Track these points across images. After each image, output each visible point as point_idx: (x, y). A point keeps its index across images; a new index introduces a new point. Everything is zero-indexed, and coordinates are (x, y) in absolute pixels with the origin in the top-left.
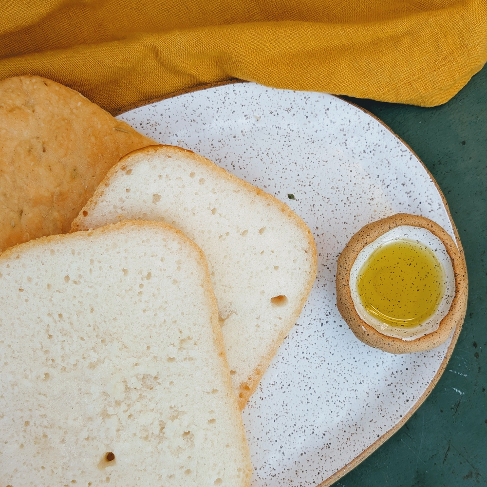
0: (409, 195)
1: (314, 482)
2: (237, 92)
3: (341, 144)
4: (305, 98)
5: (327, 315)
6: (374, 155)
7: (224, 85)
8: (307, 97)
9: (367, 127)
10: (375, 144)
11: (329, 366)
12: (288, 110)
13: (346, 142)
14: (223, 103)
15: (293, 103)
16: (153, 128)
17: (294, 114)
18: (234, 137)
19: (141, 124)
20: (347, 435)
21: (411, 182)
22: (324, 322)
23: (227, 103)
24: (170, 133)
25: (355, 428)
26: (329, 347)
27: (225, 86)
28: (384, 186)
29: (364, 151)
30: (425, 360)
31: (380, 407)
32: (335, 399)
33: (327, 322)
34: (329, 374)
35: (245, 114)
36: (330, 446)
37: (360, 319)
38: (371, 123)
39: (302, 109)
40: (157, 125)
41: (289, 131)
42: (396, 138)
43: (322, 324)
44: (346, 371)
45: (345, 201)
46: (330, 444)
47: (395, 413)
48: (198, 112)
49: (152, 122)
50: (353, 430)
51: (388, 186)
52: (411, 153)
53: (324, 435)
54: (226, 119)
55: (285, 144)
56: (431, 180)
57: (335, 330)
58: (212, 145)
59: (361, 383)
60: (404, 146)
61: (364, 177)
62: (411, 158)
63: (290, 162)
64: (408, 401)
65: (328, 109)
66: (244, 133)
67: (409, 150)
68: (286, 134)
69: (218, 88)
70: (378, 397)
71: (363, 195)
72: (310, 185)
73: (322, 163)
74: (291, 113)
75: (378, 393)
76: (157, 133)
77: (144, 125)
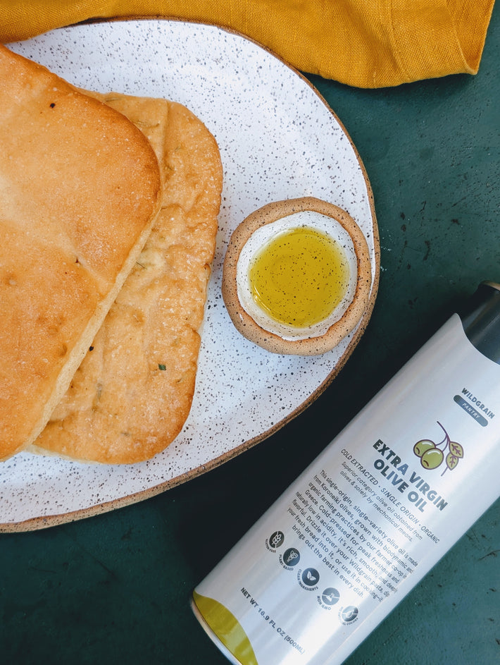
0: (333, 180)
1: (162, 478)
2: (162, 30)
3: (270, 110)
4: (237, 50)
5: (217, 298)
6: (303, 128)
7: (147, 19)
8: (239, 50)
9: (300, 95)
10: (306, 115)
11: (208, 355)
12: (217, 61)
13: (276, 109)
14: (146, 40)
15: (223, 54)
16: (64, 56)
17: (223, 67)
18: (153, 81)
19: (51, 49)
20: (212, 433)
21: (338, 165)
22: (212, 305)
23: (149, 42)
24: (82, 64)
25: (221, 427)
26: (212, 333)
27: (149, 21)
28: (309, 166)
29: (294, 122)
30: (313, 367)
31: (253, 410)
32: (207, 391)
33: (215, 306)
34: (206, 363)
35: (169, 57)
36: (190, 441)
37: (240, 306)
38: (305, 90)
39: (233, 62)
40: (69, 53)
41: (215, 85)
42: (330, 113)
43: (210, 307)
44: (225, 364)
45: (262, 174)
46: (191, 439)
47: (267, 419)
48: (116, 47)
49: (64, 49)
50: (219, 429)
51: (312, 166)
52: (343, 133)
53: (187, 428)
54: (147, 59)
55: (208, 98)
56: (359, 167)
57: (223, 316)
58: (127, 85)
59: (239, 379)
60: (336, 124)
61: (289, 151)
62: (341, 139)
63: (210, 119)
64: (284, 408)
65: (261, 67)
66: (165, 79)
67: (341, 129)
68: (210, 87)
69: (141, 22)
70: (254, 399)
71: (283, 171)
72: (226, 150)
73: (244, 127)
74: (220, 65)
75: (255, 394)
76: (68, 62)
77: (54, 50)
